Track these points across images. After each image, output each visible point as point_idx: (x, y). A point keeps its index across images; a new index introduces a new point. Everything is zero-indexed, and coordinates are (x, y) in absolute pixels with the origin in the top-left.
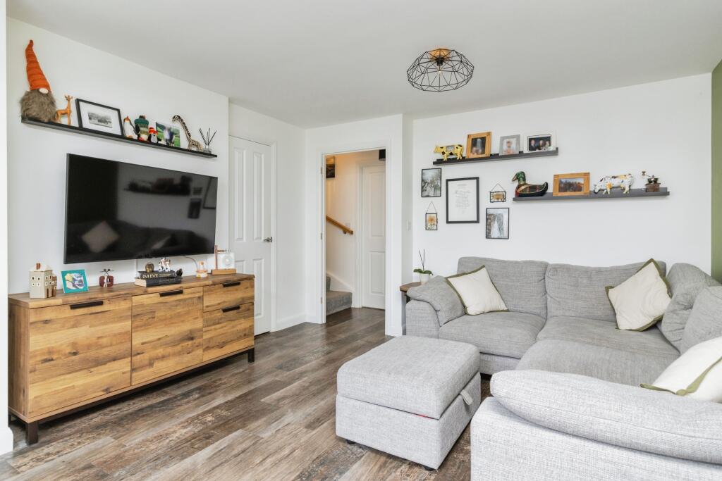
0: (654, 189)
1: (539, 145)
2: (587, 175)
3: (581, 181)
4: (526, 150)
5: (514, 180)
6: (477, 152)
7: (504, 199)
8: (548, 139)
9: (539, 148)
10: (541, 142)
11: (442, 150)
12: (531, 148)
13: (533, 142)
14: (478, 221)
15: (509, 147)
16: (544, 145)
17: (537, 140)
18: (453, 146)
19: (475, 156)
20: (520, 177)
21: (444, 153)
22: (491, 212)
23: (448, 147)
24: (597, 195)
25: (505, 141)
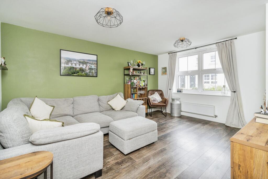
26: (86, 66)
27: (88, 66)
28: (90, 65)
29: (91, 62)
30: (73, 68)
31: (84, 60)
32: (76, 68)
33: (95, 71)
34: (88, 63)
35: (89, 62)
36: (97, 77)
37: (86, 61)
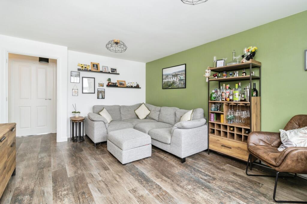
0: (137, 87)
1: (113, 71)
2: (125, 81)
3: (124, 83)
4: (110, 72)
5: (107, 81)
6: (95, 69)
7: (103, 86)
8: (116, 70)
9: (114, 72)
10: (114, 70)
11: (82, 66)
12: (112, 71)
13: (112, 70)
14: (94, 93)
15: (105, 70)
16: (115, 71)
17: (113, 69)
18: (86, 65)
19: (95, 70)
20: (109, 80)
21: (82, 67)
22: (99, 90)
23: (84, 65)
24: (127, 87)
25: (104, 67)
26: (177, 78)
27: (178, 77)
28: (179, 77)
29: (180, 73)
30: (169, 81)
31: (175, 72)
32: (170, 82)
33: (183, 81)
34: (178, 75)
35: (179, 73)
36: (185, 88)
37: (177, 73)
